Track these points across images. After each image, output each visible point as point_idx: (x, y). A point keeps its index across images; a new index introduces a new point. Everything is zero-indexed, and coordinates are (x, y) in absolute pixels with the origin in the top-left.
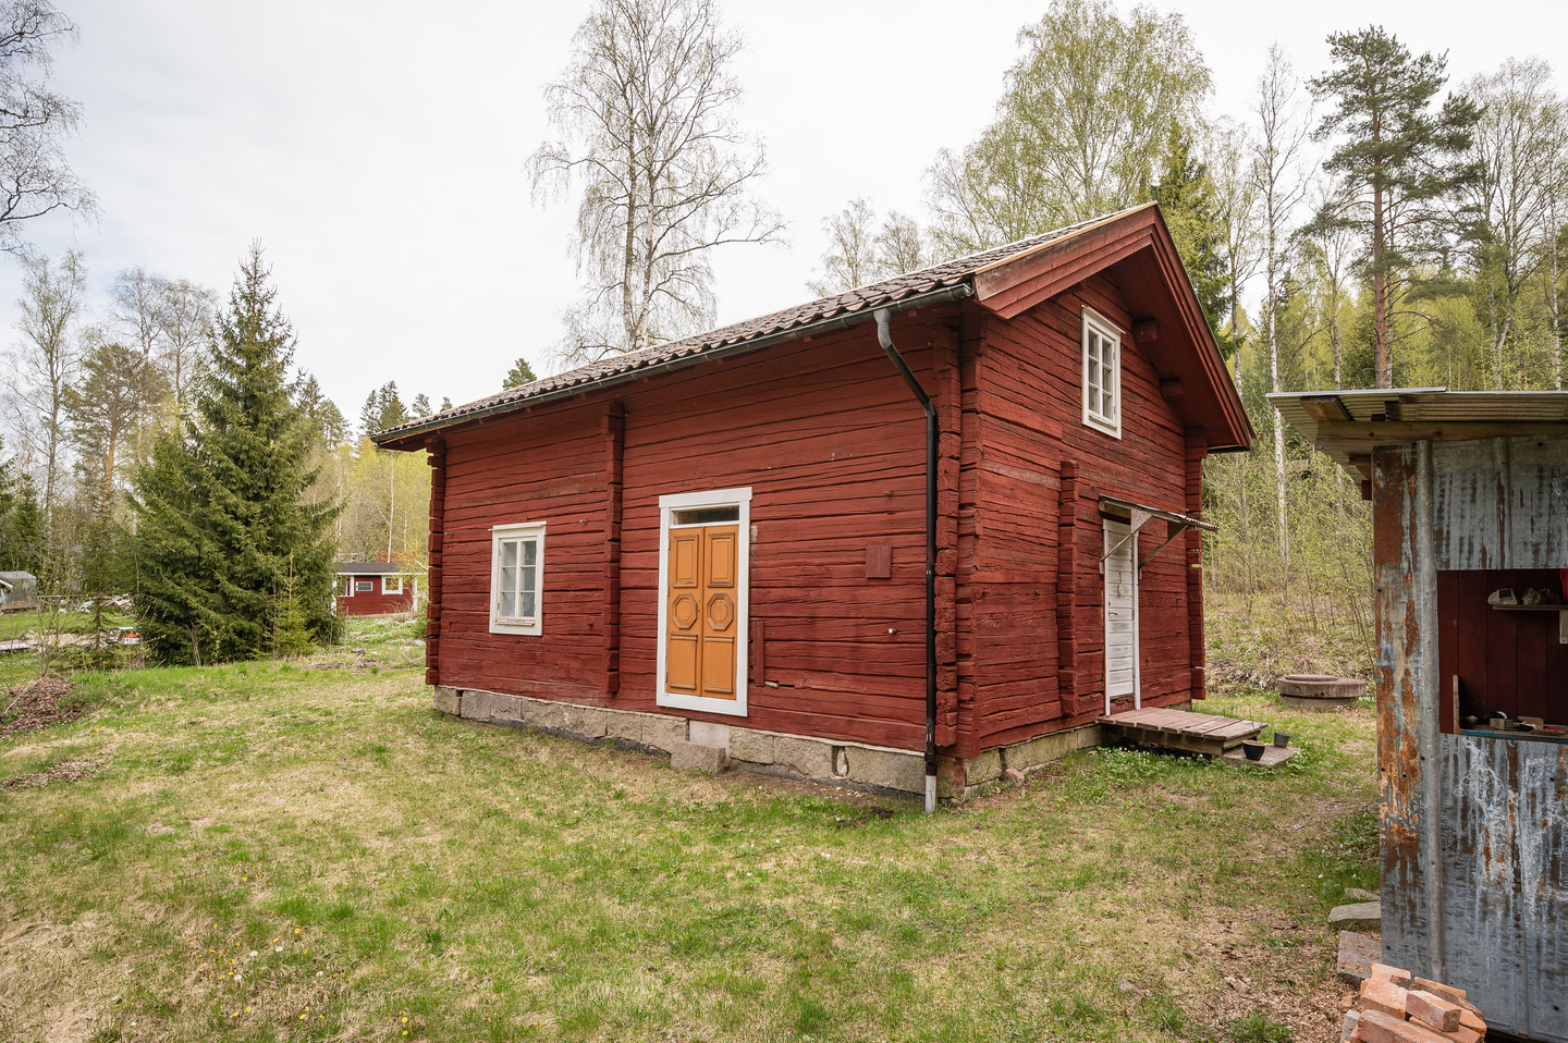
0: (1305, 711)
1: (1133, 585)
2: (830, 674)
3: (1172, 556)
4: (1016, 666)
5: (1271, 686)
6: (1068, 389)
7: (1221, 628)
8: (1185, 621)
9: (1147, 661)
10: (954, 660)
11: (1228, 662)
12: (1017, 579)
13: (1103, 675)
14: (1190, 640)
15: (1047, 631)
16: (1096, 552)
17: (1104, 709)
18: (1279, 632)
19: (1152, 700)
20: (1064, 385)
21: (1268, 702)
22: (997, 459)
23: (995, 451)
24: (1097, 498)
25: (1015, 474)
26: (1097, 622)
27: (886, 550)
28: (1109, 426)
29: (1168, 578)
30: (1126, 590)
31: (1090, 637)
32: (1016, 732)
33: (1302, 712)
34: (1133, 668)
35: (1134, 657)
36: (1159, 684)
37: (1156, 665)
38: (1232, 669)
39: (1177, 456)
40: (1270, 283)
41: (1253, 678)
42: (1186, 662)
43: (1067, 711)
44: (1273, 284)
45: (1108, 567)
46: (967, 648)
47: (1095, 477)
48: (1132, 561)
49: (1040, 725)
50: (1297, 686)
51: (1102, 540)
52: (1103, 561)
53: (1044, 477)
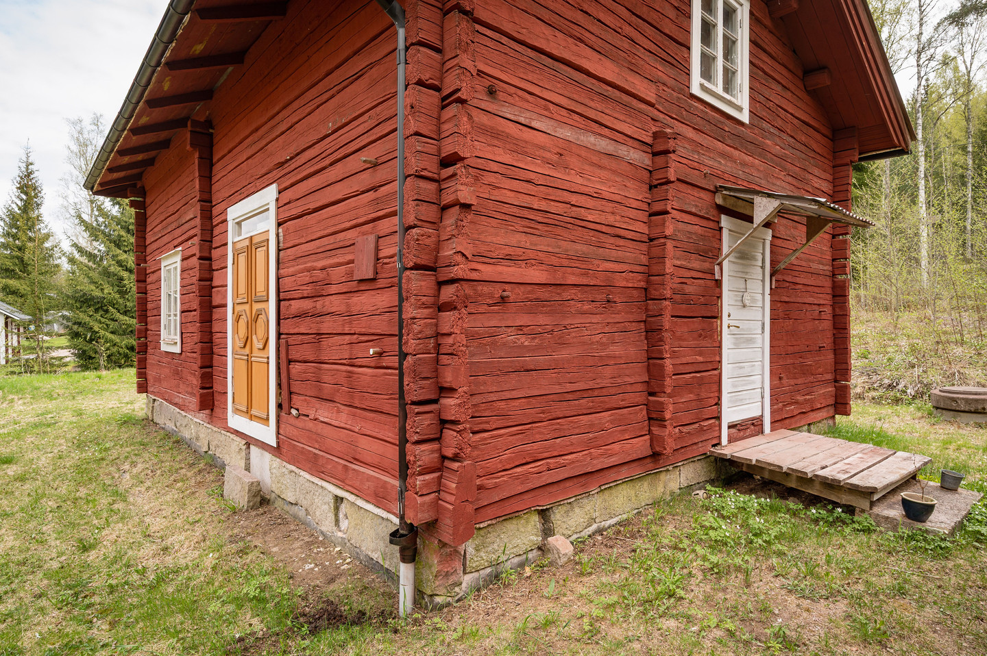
0: (962, 425)
1: (763, 294)
2: (331, 404)
3: (815, 266)
4: (570, 397)
5: (919, 395)
6: (666, 43)
7: (869, 340)
8: (829, 334)
9: (780, 378)
10: (433, 397)
11: (875, 372)
12: (572, 280)
13: (719, 398)
14: (835, 354)
15: (630, 349)
16: (712, 254)
17: (720, 437)
18: (926, 344)
19: (787, 421)
20: (659, 37)
21: (920, 414)
22: (526, 105)
23: (520, 93)
24: (712, 188)
25: (566, 133)
26: (711, 337)
27: (372, 238)
28: (730, 103)
29: (809, 289)
30: (754, 300)
31: (700, 354)
32: (568, 484)
33: (959, 427)
34: (762, 388)
35: (763, 375)
36: (797, 403)
37: (792, 382)
38: (879, 377)
39: (823, 159)
40: (918, 61)
41: (900, 387)
42: (829, 377)
43: (658, 449)
44: (921, 62)
45: (728, 272)
46: (448, 378)
47: (707, 162)
48: (763, 267)
49: (615, 469)
50: (954, 400)
51: (720, 240)
52: (720, 264)
53: (624, 148)
